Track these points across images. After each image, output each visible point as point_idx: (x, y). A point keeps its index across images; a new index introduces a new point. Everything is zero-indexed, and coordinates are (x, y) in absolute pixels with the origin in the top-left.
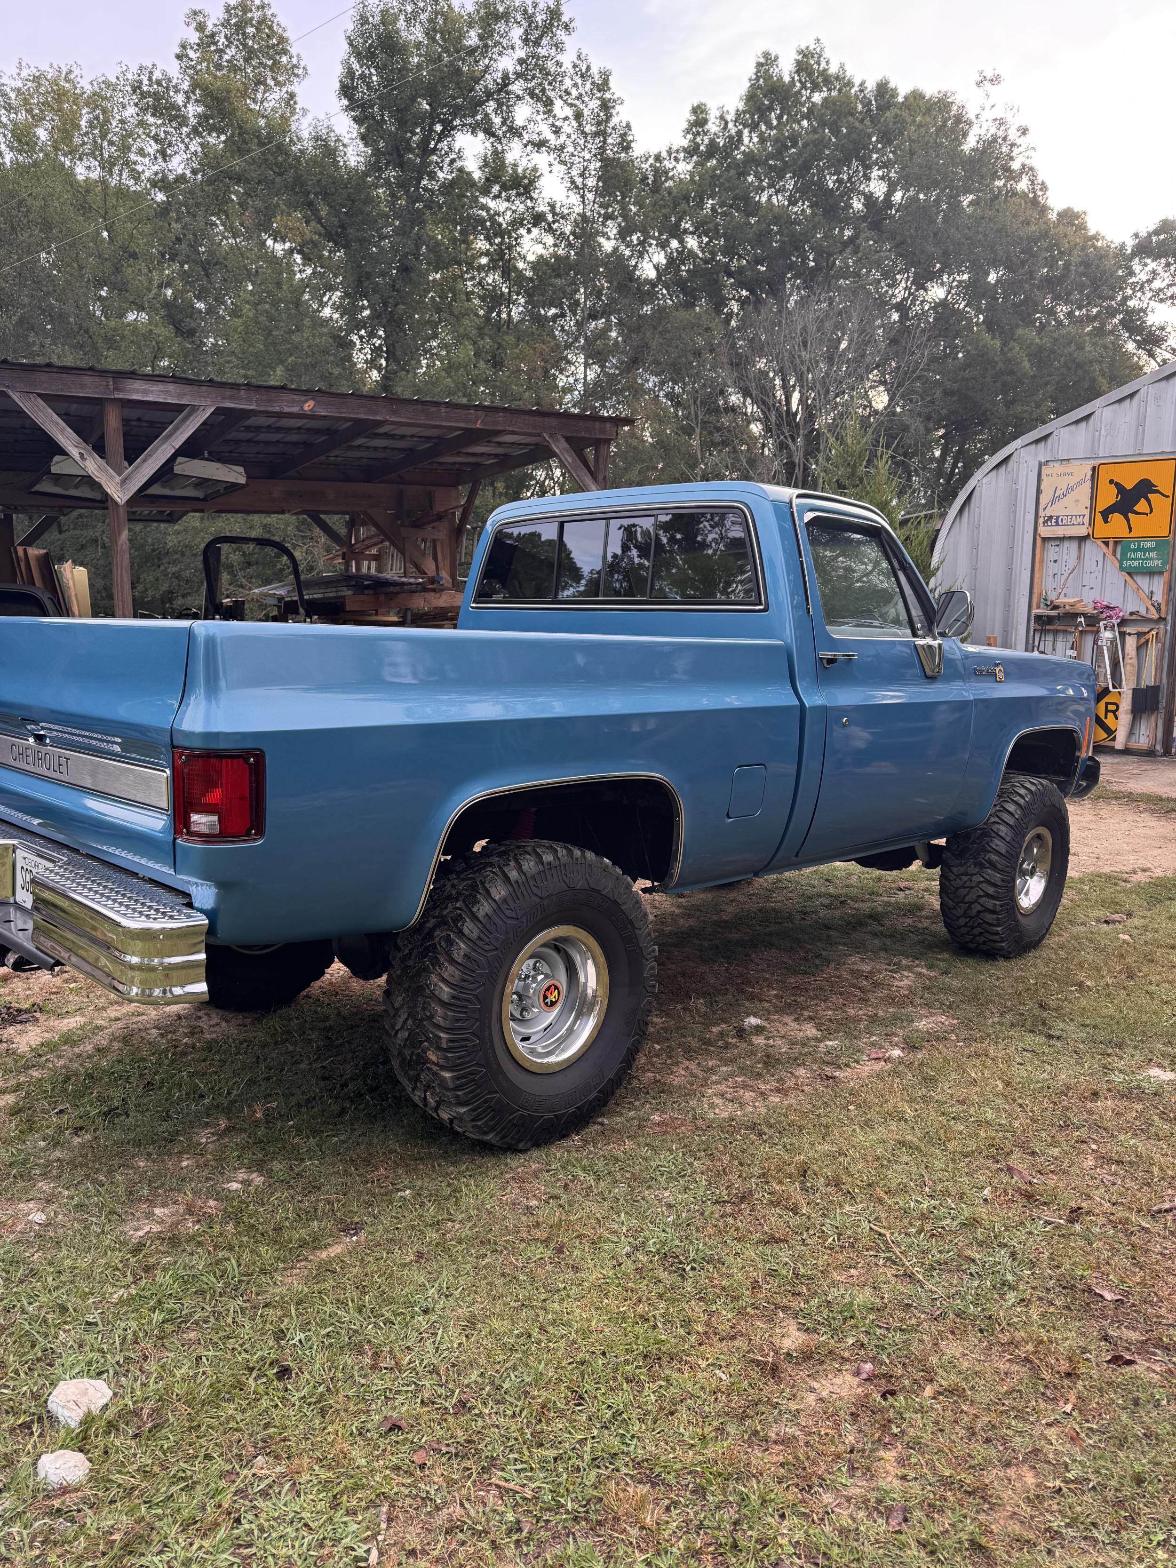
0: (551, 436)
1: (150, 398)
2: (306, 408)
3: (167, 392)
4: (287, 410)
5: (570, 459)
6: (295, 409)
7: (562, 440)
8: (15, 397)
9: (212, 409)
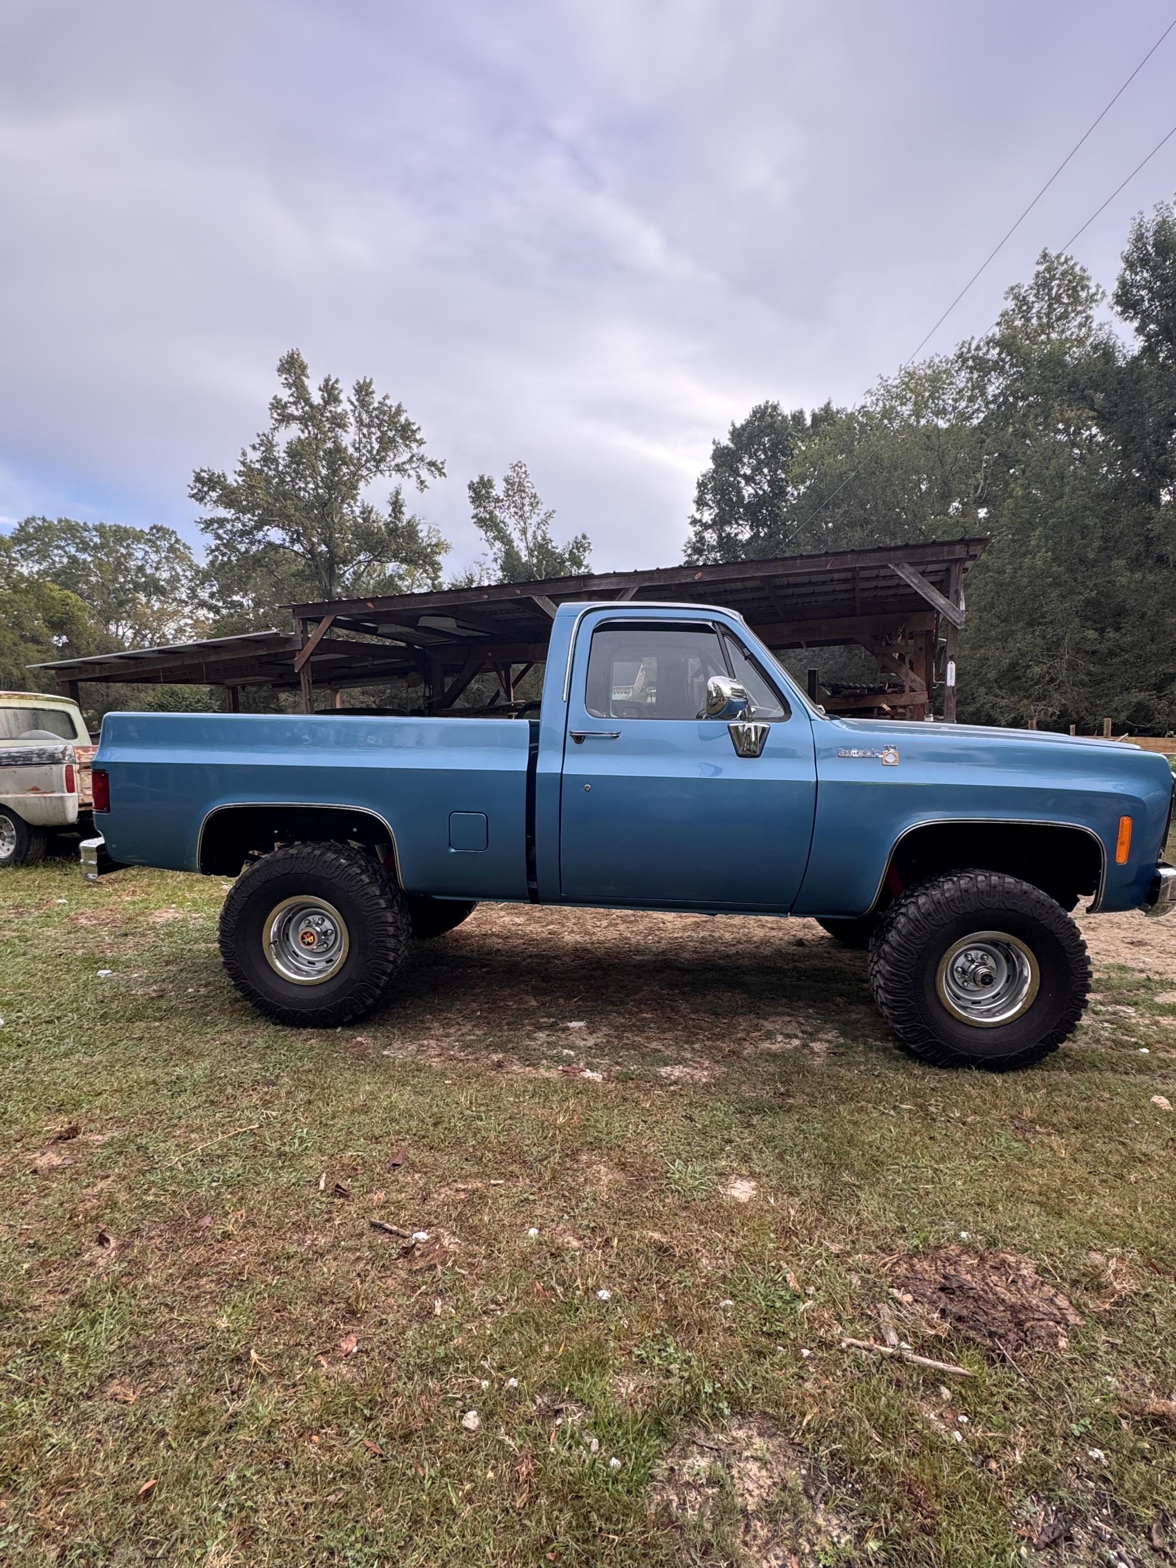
0: (897, 565)
1: (602, 588)
2: (696, 578)
3: (611, 583)
4: (683, 581)
5: (916, 581)
6: (689, 580)
7: (907, 566)
8: (535, 599)
9: (635, 590)
